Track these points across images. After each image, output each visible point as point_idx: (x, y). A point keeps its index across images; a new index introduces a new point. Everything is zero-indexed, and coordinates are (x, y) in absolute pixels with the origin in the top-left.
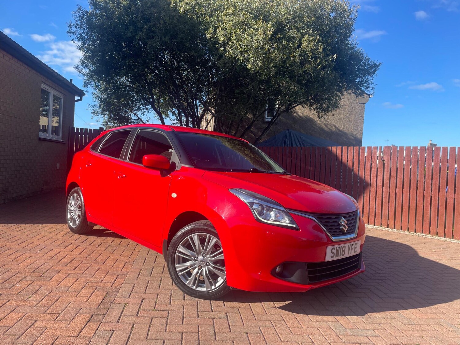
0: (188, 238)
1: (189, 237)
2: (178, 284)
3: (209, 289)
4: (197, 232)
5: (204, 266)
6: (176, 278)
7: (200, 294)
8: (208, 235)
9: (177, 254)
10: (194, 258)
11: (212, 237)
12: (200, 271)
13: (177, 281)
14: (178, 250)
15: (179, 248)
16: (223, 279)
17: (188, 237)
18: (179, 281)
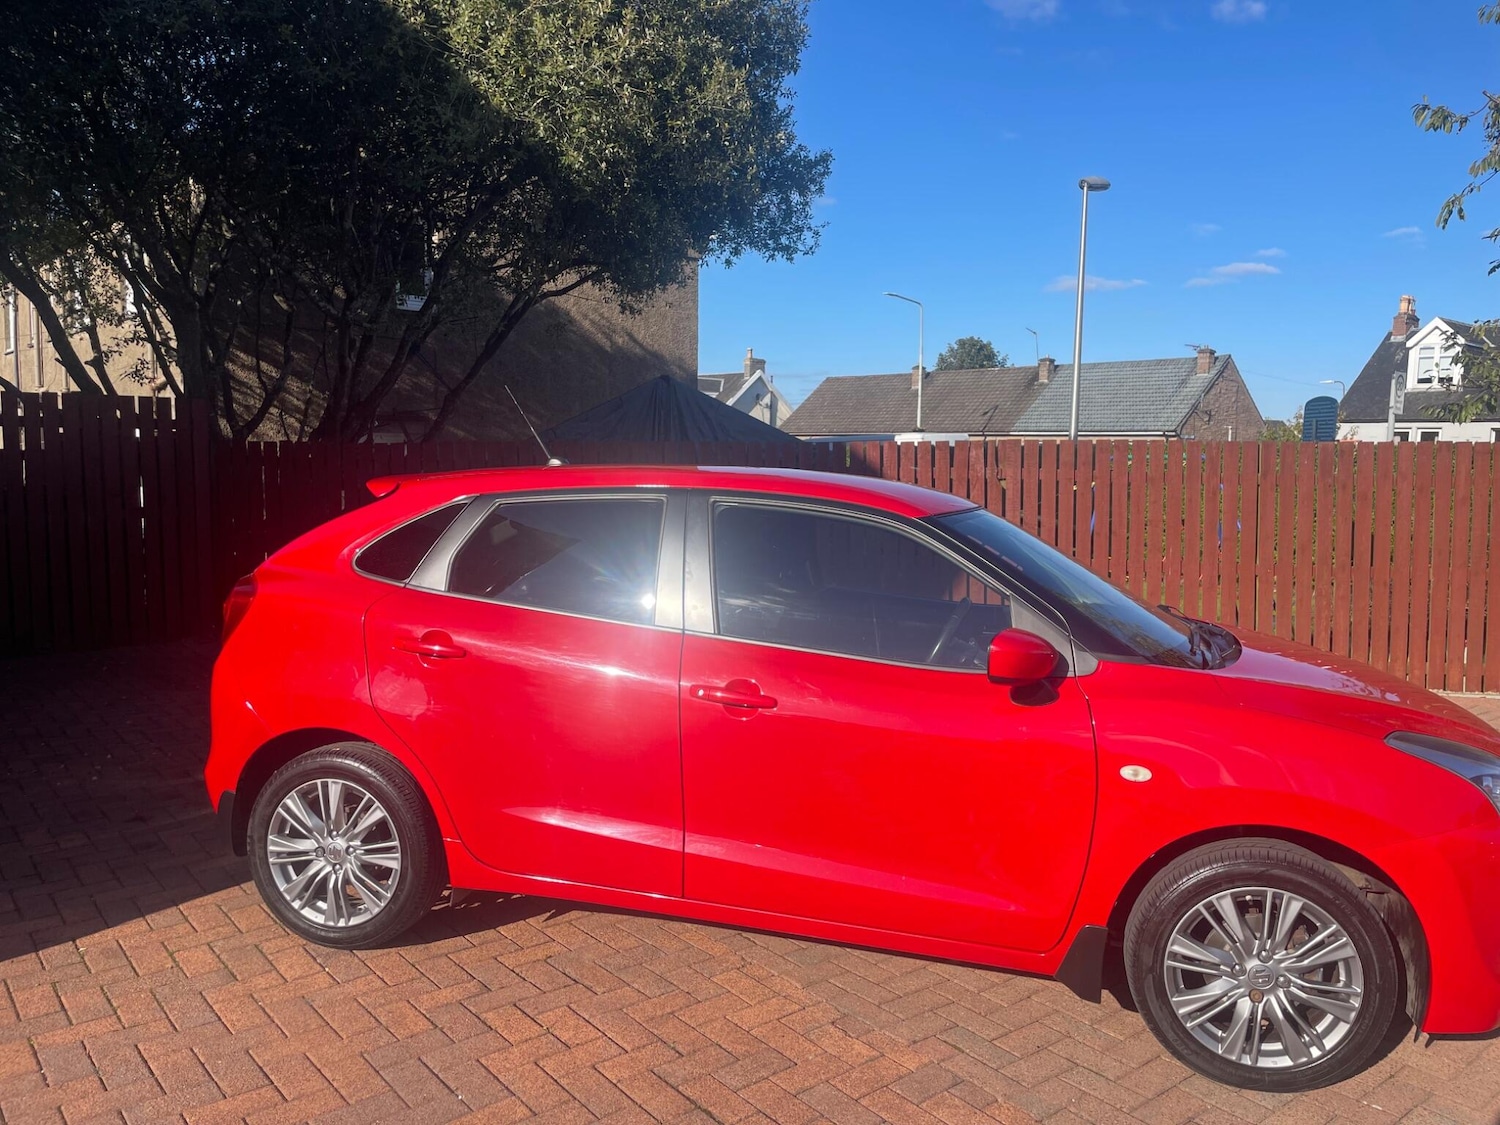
0: (1198, 910)
1: (1204, 905)
2: (1193, 1058)
3: (1304, 1059)
4: (1231, 886)
5: (1272, 991)
6: (1182, 1040)
7: (1275, 1078)
8: (1270, 892)
9: (1168, 963)
10: (1229, 970)
11: (1287, 895)
12: (1261, 1006)
13: (1188, 1047)
14: (1170, 952)
15: (1172, 945)
16: (1348, 1023)
17: (1200, 906)
18: (1193, 1046)
